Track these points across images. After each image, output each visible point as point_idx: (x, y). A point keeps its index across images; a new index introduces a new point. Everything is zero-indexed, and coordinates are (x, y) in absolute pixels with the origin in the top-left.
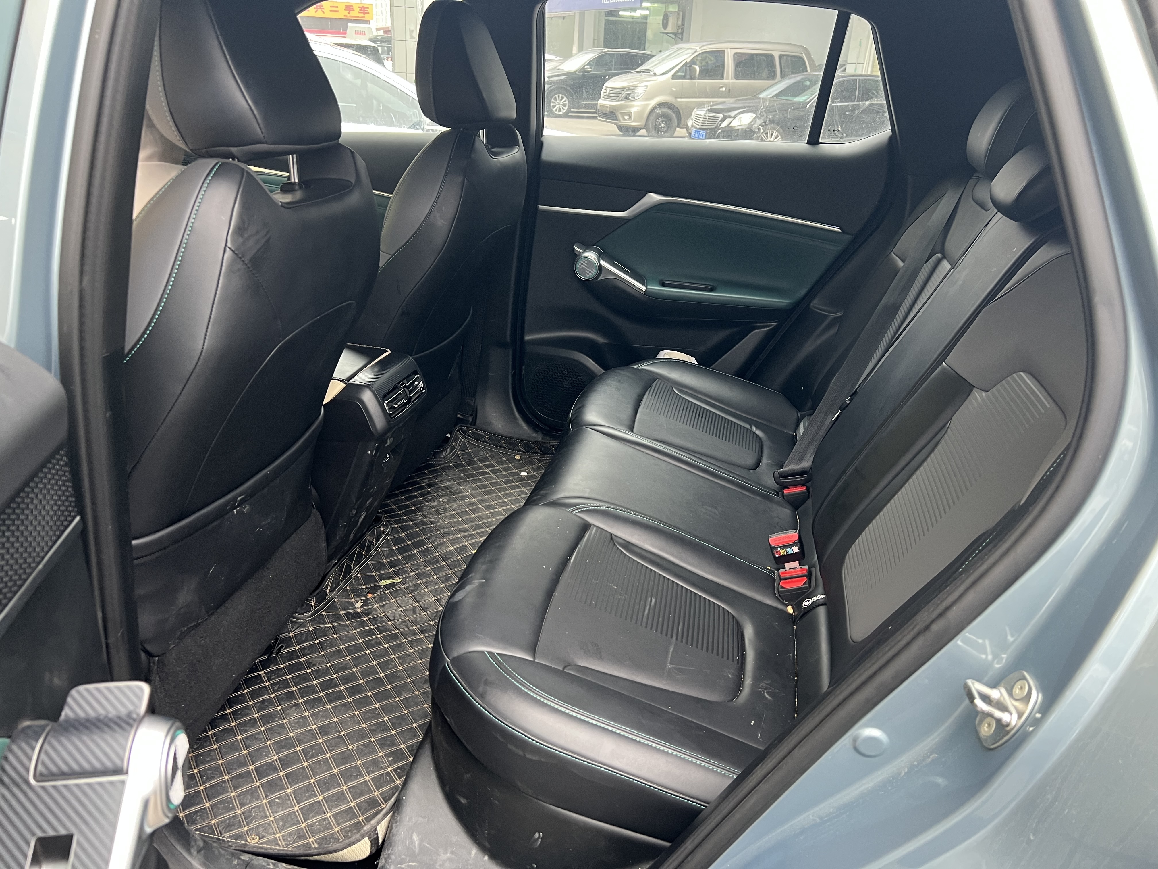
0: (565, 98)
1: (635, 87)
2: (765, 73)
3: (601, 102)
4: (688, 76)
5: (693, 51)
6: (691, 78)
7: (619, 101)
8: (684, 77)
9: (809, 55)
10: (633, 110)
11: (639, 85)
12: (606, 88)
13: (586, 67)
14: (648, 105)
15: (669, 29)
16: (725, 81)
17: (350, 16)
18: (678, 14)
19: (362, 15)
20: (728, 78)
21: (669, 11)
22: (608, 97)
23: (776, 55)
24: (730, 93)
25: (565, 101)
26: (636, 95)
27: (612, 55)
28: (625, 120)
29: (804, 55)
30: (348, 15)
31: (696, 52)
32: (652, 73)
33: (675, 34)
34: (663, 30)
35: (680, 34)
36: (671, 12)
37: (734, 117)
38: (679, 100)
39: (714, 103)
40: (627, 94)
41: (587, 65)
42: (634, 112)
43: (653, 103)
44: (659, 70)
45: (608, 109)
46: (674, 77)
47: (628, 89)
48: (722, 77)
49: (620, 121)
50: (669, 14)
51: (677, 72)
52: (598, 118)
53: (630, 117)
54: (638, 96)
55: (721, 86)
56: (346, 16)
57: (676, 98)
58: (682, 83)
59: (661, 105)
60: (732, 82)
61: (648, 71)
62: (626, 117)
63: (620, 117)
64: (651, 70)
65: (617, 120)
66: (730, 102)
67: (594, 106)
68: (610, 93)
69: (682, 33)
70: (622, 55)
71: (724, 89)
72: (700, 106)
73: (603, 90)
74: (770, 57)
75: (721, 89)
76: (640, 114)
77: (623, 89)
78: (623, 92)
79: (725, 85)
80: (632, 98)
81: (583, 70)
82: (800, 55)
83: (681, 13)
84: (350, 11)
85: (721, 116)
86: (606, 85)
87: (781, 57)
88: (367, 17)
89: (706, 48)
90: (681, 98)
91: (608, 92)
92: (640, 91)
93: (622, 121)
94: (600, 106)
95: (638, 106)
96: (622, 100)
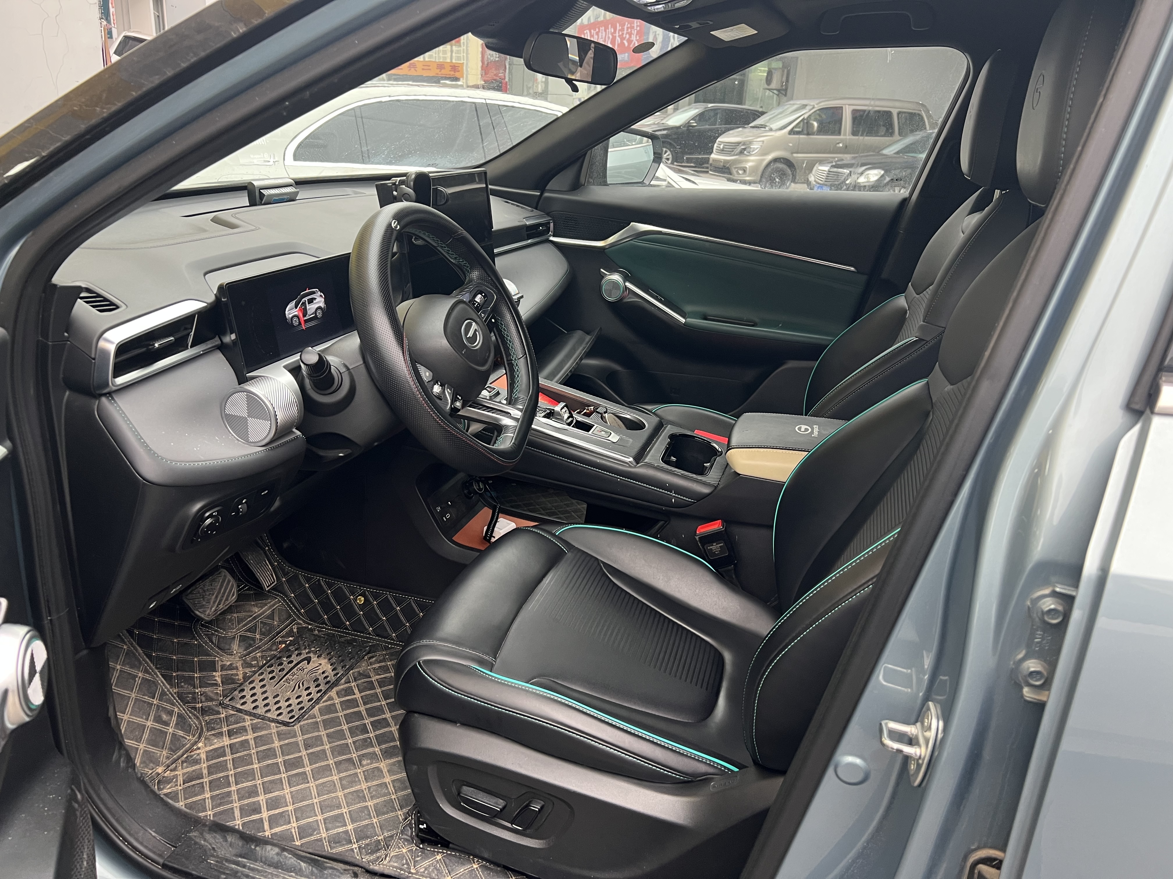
0: (669, 152)
1: (751, 142)
2: (883, 130)
3: (713, 156)
4: (805, 132)
5: (811, 107)
6: (808, 134)
7: (734, 155)
8: (798, 133)
9: (927, 111)
10: (748, 165)
11: (755, 140)
12: (720, 143)
13: (692, 121)
14: (763, 160)
15: (774, 84)
16: (842, 137)
17: (442, 74)
18: (783, 71)
19: (452, 73)
20: (845, 135)
21: (773, 69)
22: (722, 151)
23: (895, 112)
24: (846, 149)
25: (668, 155)
26: (752, 150)
27: (714, 110)
28: (739, 174)
29: (923, 112)
30: (440, 73)
31: (814, 108)
32: (767, 129)
33: (779, 90)
34: (766, 86)
35: (783, 90)
36: (775, 69)
37: (862, 173)
38: (795, 155)
39: (839, 159)
40: (743, 149)
41: (692, 120)
42: (749, 167)
43: (770, 157)
44: (774, 126)
45: (722, 164)
46: (792, 132)
47: (744, 144)
48: (839, 133)
49: (734, 176)
50: (773, 71)
51: (797, 126)
52: (710, 172)
53: (745, 171)
54: (753, 151)
55: (838, 142)
56: (437, 74)
57: (792, 153)
58: (799, 138)
59: (776, 160)
60: (850, 139)
61: (763, 126)
62: (740, 172)
63: (734, 171)
64: (766, 126)
65: (731, 174)
66: (847, 158)
67: (707, 160)
68: (723, 148)
69: (786, 90)
70: (726, 110)
71: (841, 145)
72: (821, 162)
73: (716, 145)
74: (889, 114)
75: (838, 145)
76: (754, 169)
77: (739, 143)
78: (738, 147)
79: (841, 141)
80: (748, 152)
81: (688, 125)
82: (919, 112)
83: (786, 71)
84: (441, 69)
85: (846, 171)
86: (719, 139)
87: (899, 113)
88: (457, 75)
89: (824, 105)
90: (797, 153)
91: (722, 146)
92: (756, 146)
93: (736, 175)
94: (713, 160)
95: (752, 161)
96: (736, 155)
